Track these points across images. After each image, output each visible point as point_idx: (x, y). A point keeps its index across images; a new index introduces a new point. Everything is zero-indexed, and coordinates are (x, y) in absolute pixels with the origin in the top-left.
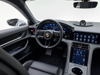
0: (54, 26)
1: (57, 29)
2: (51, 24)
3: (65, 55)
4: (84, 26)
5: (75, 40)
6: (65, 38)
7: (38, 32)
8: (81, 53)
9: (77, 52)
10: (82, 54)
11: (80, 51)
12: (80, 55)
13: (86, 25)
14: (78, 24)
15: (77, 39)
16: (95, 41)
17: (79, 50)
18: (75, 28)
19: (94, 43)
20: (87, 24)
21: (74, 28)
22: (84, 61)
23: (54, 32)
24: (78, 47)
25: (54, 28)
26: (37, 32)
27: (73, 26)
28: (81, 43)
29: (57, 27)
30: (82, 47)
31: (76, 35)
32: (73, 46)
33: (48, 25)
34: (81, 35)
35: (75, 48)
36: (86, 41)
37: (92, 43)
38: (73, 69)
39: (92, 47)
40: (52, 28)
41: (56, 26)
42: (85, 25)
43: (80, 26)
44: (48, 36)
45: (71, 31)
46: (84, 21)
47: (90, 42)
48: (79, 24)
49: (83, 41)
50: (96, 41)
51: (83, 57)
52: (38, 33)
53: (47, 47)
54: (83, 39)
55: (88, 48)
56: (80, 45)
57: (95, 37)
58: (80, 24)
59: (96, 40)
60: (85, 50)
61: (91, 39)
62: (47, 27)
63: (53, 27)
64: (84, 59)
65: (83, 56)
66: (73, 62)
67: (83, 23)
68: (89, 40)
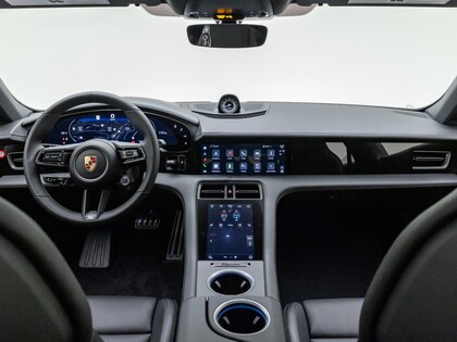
0: (112, 124)
1: (131, 135)
2: (98, 118)
3: (175, 253)
4: (237, 115)
5: (210, 173)
6: (168, 168)
7: (42, 155)
8: (237, 217)
9: (222, 216)
10: (239, 222)
11: (234, 209)
12: (236, 224)
13: (242, 112)
14: (212, 110)
15: (216, 166)
16: (277, 168)
17: (227, 209)
18: (202, 125)
19: (277, 174)
20: (246, 110)
21: (198, 125)
22: (250, 244)
23: (118, 149)
24: (222, 196)
25: (113, 132)
26: (32, 157)
27: (194, 118)
28: (234, 179)
29: (128, 129)
30: (238, 195)
31: (210, 152)
32: (202, 195)
33: (84, 121)
34: (230, 149)
35: (212, 202)
36: (250, 172)
37: (271, 174)
38: (217, 283)
39: (272, 190)
40: (107, 132)
41: (122, 123)
42: (238, 111)
43: (222, 115)
44: (93, 167)
45: (190, 137)
46: (234, 98)
47: (263, 173)
48: (216, 112)
49: (237, 172)
50: (282, 167)
51: (245, 232)
52: (41, 159)
53: (91, 217)
54: (239, 166)
55: (258, 196)
56: (230, 188)
57: (277, 153)
58: (220, 111)
59: (281, 164)
60: (248, 202)
61: (264, 161)
62: (80, 129)
63: (109, 129)
64: (250, 238)
65: (245, 225)
66: (210, 257)
67: (232, 106)
68: (257, 166)
